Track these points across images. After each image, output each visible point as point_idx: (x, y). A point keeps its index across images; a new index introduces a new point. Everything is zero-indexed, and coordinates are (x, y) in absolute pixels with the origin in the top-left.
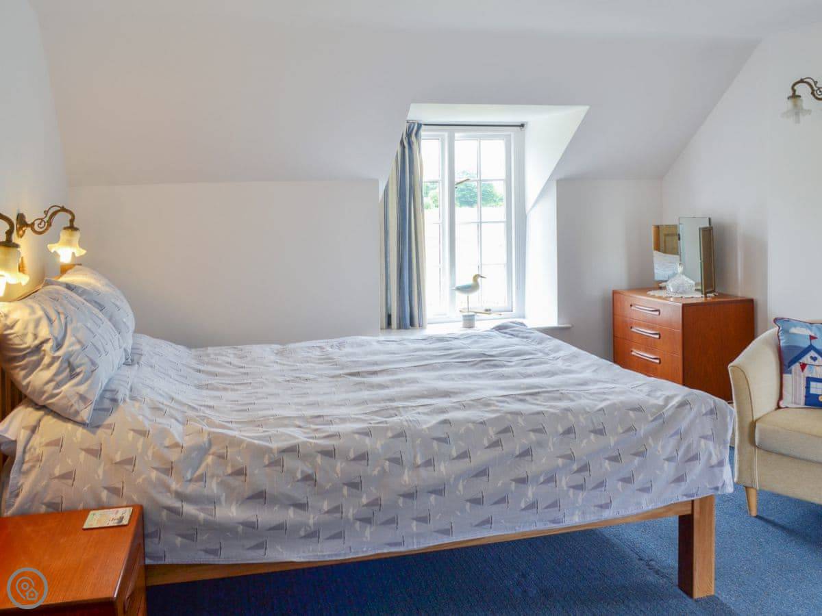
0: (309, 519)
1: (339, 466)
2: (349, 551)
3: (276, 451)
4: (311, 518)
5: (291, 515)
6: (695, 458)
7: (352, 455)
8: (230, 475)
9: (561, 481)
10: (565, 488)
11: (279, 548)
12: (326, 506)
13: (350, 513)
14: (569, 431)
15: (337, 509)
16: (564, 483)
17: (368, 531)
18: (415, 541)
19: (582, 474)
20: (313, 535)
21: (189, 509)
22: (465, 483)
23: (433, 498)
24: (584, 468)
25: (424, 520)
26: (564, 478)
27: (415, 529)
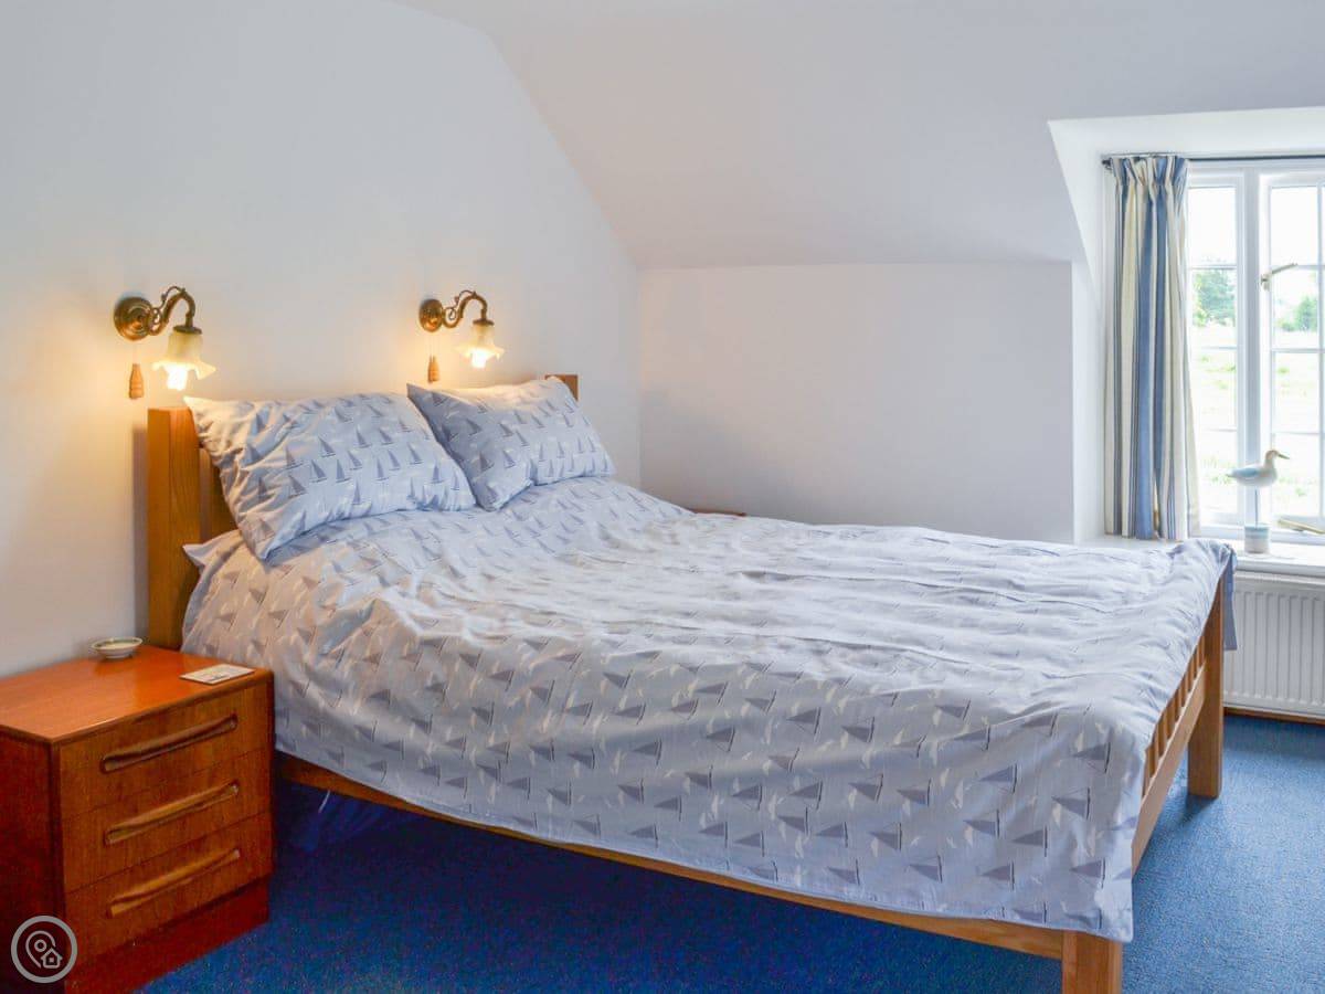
0: (427, 746)
1: (477, 680)
2: (468, 810)
3: (417, 641)
4: (431, 746)
5: (411, 735)
6: (1037, 839)
7: (495, 671)
8: (365, 660)
9: (769, 799)
10: (773, 817)
11: (398, 776)
12: (449, 734)
13: (473, 752)
14: (808, 717)
15: (459, 743)
16: (771, 806)
17: (494, 788)
18: (550, 827)
19: (807, 800)
20: (432, 771)
21: (314, 691)
22: (623, 757)
23: (577, 765)
24: (812, 791)
25: (563, 798)
26: (774, 797)
27: (550, 806)
